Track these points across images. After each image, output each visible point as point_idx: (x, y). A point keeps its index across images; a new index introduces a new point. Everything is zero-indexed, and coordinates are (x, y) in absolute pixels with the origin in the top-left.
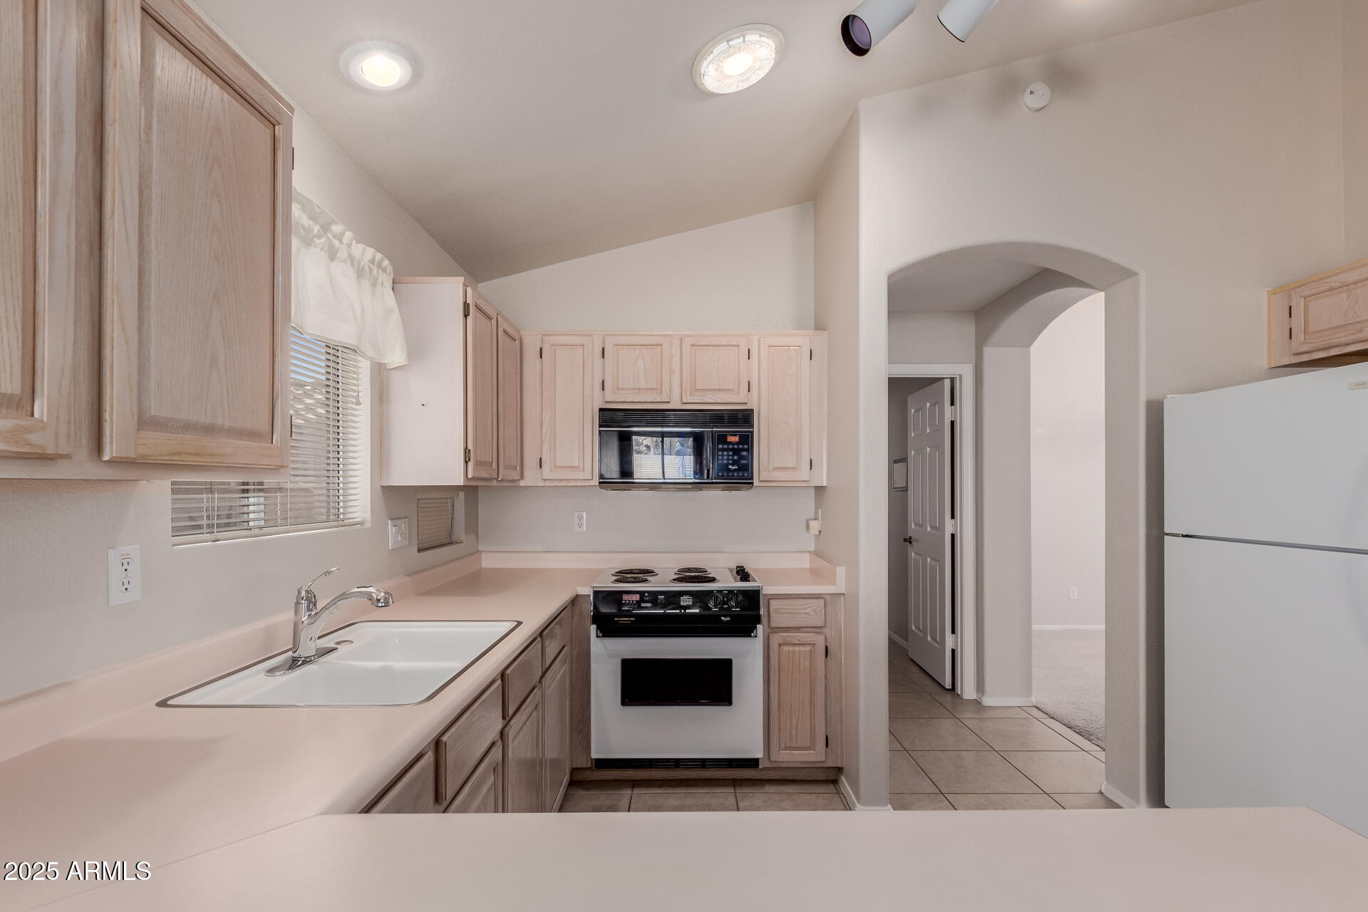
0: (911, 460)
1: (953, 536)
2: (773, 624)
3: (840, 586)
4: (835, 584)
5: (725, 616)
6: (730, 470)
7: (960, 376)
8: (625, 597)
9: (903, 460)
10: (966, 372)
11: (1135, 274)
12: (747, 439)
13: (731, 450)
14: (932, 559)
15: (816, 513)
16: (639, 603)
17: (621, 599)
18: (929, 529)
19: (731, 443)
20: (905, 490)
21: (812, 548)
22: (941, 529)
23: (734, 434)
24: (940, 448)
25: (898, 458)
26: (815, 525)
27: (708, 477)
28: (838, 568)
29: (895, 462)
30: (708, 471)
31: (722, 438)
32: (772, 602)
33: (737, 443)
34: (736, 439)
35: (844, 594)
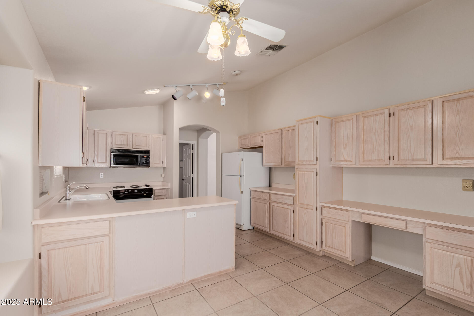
0: (184, 161)
1: (193, 178)
2: (155, 195)
3: (169, 187)
4: (168, 186)
5: (145, 194)
6: (144, 163)
7: (194, 144)
8: (121, 191)
9: (182, 161)
10: (195, 143)
11: (219, 132)
12: (148, 157)
13: (144, 159)
14: (188, 183)
15: (163, 172)
16: (124, 192)
17: (120, 192)
18: (188, 177)
19: (145, 158)
20: (183, 168)
21: (162, 181)
22: (190, 176)
23: (145, 156)
24: (190, 159)
25: (181, 160)
26: (163, 176)
27: (139, 165)
28: (169, 183)
29: (181, 161)
30: (139, 164)
31: (143, 157)
32: (155, 191)
33: (146, 158)
34: (146, 157)
35: (170, 188)
